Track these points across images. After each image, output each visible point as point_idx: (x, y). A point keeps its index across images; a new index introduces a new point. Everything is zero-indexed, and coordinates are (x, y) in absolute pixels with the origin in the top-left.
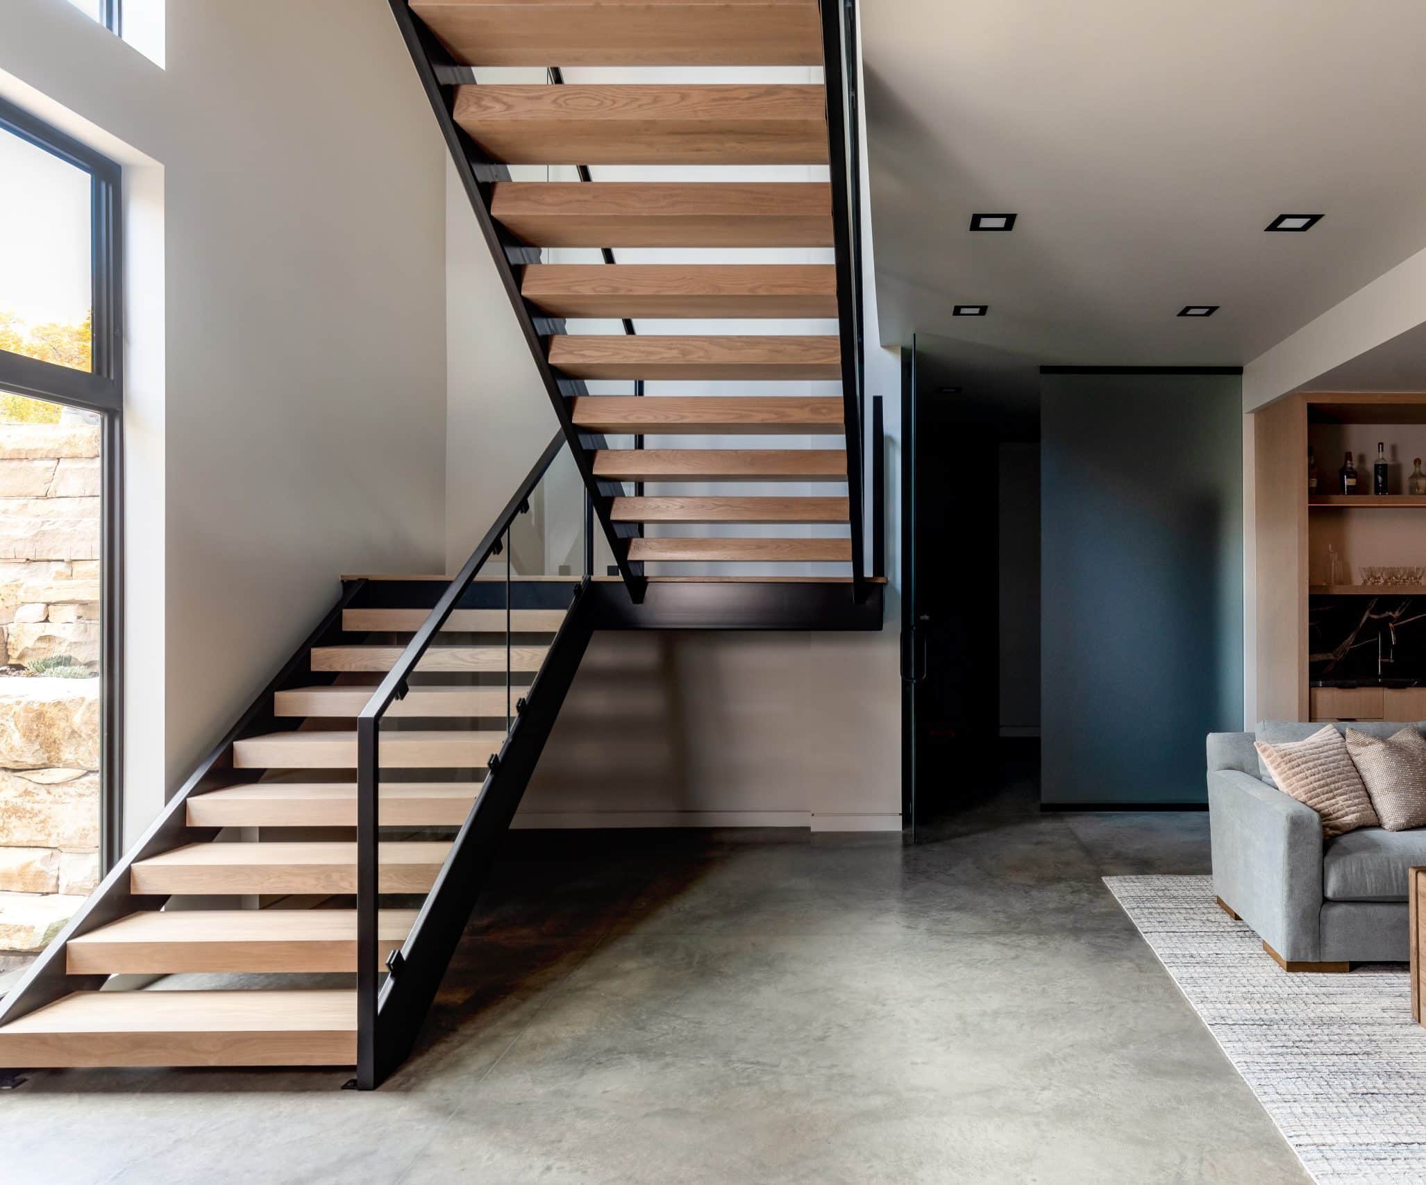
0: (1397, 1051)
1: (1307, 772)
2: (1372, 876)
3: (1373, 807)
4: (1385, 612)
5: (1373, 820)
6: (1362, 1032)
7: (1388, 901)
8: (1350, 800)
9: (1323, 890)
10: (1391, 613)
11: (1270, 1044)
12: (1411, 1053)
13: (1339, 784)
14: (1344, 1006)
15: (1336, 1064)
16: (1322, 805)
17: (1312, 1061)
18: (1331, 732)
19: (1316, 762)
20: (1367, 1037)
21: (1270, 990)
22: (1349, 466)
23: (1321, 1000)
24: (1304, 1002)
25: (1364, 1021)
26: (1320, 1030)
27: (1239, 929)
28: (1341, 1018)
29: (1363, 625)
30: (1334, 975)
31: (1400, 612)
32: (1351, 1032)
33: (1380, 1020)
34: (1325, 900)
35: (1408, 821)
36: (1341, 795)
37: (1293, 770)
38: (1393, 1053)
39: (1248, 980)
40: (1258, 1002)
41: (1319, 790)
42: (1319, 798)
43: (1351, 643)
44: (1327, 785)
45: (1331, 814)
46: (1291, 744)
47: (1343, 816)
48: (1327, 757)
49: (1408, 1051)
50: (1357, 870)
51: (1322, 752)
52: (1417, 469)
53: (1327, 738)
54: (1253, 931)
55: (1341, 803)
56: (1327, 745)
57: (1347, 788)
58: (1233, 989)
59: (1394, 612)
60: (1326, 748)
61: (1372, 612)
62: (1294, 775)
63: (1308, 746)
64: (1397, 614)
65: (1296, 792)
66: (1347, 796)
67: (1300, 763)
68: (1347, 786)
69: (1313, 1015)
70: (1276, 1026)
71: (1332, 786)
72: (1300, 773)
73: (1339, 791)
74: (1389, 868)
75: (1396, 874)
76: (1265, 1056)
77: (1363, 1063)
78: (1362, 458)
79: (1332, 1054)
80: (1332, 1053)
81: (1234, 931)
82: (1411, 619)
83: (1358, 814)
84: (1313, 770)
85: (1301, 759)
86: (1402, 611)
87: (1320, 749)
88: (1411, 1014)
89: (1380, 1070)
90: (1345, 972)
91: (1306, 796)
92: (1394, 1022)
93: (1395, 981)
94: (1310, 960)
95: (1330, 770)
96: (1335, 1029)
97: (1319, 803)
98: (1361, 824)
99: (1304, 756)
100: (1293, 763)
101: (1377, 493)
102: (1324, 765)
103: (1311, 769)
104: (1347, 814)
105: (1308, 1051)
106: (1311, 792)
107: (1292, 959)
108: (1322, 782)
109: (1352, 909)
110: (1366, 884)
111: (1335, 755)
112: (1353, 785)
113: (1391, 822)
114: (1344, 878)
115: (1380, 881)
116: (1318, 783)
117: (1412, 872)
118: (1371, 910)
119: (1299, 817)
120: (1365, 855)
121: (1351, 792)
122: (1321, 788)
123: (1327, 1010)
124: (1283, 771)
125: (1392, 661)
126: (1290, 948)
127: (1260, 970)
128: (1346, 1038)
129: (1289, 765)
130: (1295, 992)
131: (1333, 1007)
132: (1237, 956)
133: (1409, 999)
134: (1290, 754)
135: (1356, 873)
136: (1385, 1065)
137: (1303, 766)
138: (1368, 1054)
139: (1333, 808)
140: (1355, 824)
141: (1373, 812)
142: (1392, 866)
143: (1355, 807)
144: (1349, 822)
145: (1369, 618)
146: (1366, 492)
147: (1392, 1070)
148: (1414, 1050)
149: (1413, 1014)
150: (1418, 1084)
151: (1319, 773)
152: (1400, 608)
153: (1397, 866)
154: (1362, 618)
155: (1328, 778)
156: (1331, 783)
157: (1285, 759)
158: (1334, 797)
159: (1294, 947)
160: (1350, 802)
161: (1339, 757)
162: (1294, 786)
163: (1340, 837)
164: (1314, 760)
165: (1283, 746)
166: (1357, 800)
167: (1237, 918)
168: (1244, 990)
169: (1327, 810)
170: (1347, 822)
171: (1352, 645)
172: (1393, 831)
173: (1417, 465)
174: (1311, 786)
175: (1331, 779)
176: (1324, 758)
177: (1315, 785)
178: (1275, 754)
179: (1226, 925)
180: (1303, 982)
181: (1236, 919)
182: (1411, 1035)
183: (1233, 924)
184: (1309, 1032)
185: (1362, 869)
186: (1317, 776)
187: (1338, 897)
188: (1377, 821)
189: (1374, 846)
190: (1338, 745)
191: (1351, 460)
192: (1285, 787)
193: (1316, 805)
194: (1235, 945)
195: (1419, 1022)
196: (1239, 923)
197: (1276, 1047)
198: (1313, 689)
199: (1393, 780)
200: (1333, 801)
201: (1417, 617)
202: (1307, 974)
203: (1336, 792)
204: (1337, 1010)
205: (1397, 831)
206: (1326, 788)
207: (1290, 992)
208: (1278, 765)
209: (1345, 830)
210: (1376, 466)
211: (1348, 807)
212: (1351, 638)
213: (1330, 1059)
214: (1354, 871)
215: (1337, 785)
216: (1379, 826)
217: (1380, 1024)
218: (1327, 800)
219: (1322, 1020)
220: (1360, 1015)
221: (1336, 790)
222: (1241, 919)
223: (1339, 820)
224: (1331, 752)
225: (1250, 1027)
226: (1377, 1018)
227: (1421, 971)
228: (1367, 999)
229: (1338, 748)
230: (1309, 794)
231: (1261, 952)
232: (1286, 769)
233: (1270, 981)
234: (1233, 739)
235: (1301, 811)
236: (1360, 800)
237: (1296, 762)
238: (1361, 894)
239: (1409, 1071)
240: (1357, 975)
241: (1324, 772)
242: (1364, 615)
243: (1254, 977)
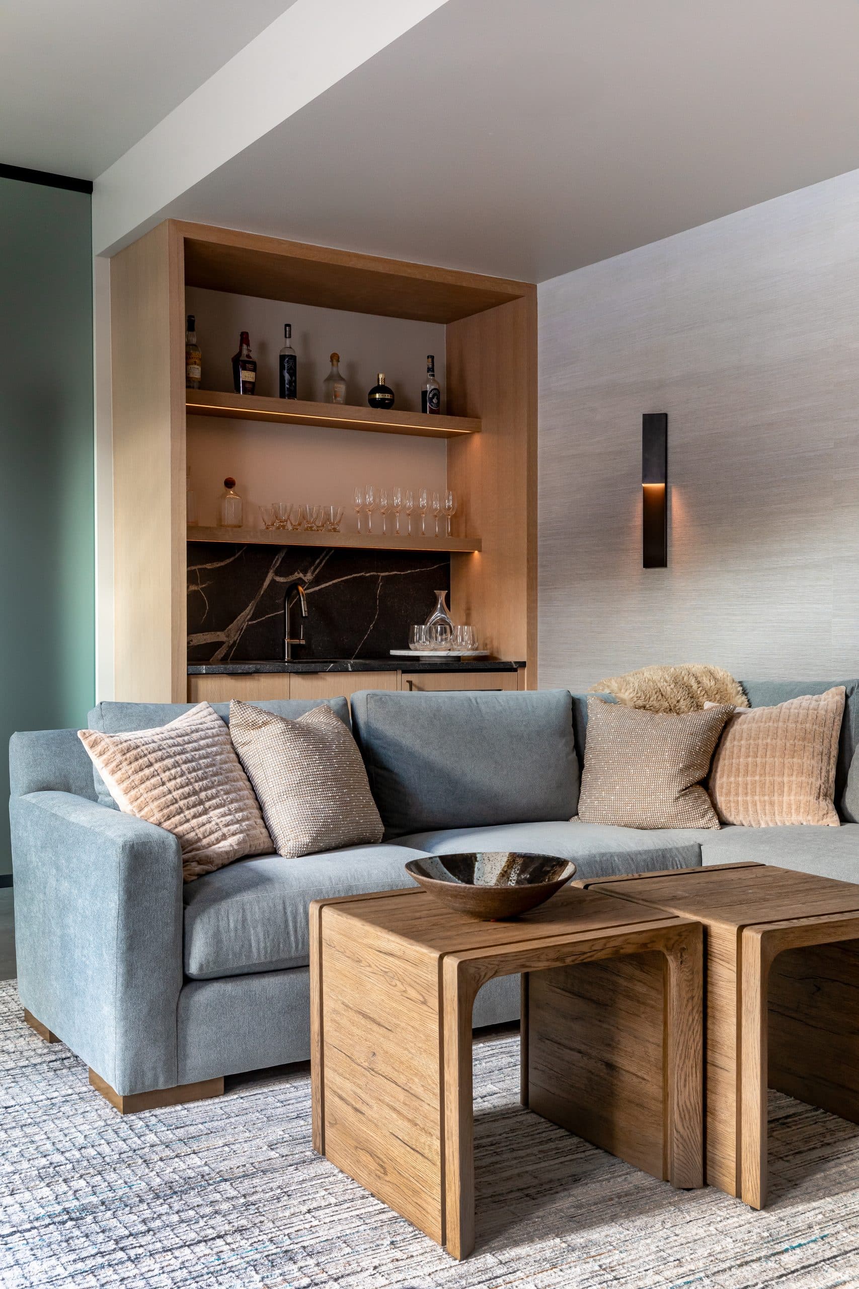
0: (287, 1213)
1: (163, 775)
2: (260, 929)
3: (265, 823)
4: (292, 573)
5: (262, 842)
6: (235, 1193)
7: (283, 967)
8: (230, 814)
9: (184, 964)
10: (301, 575)
11: (73, 1256)
12: (309, 1211)
13: (214, 791)
14: (210, 1153)
15: (187, 1264)
16: (186, 826)
17: (144, 1270)
18: (205, 713)
19: (178, 758)
20: (242, 1200)
21: (92, 1152)
22: (245, 352)
23: (173, 1151)
24: (145, 1161)
25: (239, 1172)
26: (166, 1206)
27: (53, 1057)
28: (203, 1176)
29: (265, 591)
30: (200, 1103)
31: (313, 573)
32: (218, 1196)
33: (264, 1166)
34: (188, 980)
35: (315, 840)
36: (217, 807)
37: (141, 774)
38: (281, 1219)
39: (54, 1144)
40: (65, 1181)
41: (181, 803)
42: (182, 815)
43: (249, 617)
44: (195, 793)
45: (199, 840)
46: (139, 733)
47: (218, 841)
48: (196, 750)
49: (304, 1209)
50: (236, 921)
51: (189, 743)
52: (335, 369)
53: (199, 721)
54: (77, 1057)
55: (215, 820)
56: (197, 731)
57: (225, 797)
58: (25, 1165)
59: (305, 572)
60: (195, 736)
61: (277, 573)
62: (142, 782)
63: (166, 735)
64: (309, 577)
65: (146, 810)
66: (226, 808)
67: (153, 760)
68: (226, 794)
69: (158, 1180)
70: (89, 1219)
71: (203, 795)
72: (153, 776)
73: (214, 801)
74: (285, 913)
75: (295, 922)
76: (60, 1282)
77: (233, 1250)
78: (263, 347)
79: (181, 1247)
80: (181, 1243)
81: (44, 1062)
82: (327, 584)
83: (241, 836)
84: (173, 771)
85: (154, 755)
86: (316, 573)
87: (186, 738)
88: (311, 1144)
89: (258, 1256)
90: (217, 1096)
91: (161, 814)
92: (286, 1163)
93: (291, 1095)
94: (161, 1086)
95: (201, 769)
96: (193, 1199)
97: (181, 824)
98: (246, 852)
99: (160, 750)
100: (141, 761)
101: (282, 396)
102: (190, 761)
103: (169, 769)
104: (224, 837)
105: (140, 1251)
106: (168, 806)
107: (131, 1091)
108: (186, 789)
109: (228, 988)
110: (250, 945)
111: (208, 746)
112: (235, 792)
113: (291, 844)
114: (217, 939)
115: (271, 937)
116: (181, 791)
117: (313, 909)
118: (257, 985)
119: (144, 844)
120: (248, 897)
121: (232, 802)
122: (186, 798)
123: (183, 1166)
124: (125, 776)
125: (303, 642)
126: (128, 1072)
127: (79, 1120)
128: (208, 1210)
129: (135, 765)
130: (134, 1146)
131: (195, 1160)
132: (40, 1104)
133: (310, 1120)
134: (138, 747)
135: (236, 929)
136: (268, 1243)
137: (157, 766)
138: (240, 1230)
139: (202, 829)
140: (235, 851)
141: (264, 830)
142: (289, 910)
143: (238, 826)
144: (227, 849)
145: (273, 581)
146: (268, 394)
147: (279, 1250)
148: (315, 1205)
149: (315, 1144)
150: (318, 1265)
151: (182, 776)
152: (312, 568)
153: (296, 910)
154: (264, 580)
155: (196, 781)
156: (201, 790)
157: (128, 755)
158: (205, 812)
159: (134, 1071)
160: (229, 818)
161: (214, 749)
162: (142, 799)
163: (213, 874)
164: (175, 754)
165: (125, 736)
166: (241, 814)
167: (53, 1039)
168: (44, 1162)
169: (192, 834)
170: (223, 849)
171: (250, 620)
172: (292, 857)
173: (335, 362)
174: (170, 797)
175: (201, 783)
176: (192, 751)
177: (176, 794)
178: (112, 749)
179: (33, 1053)
180: (147, 1126)
181: (51, 1042)
182: (311, 1180)
183: (46, 1051)
184: (147, 1214)
185: (244, 921)
186: (179, 780)
187: (209, 972)
188: (270, 844)
189: (262, 880)
190: (214, 731)
191: (248, 345)
192: (127, 802)
193: (176, 827)
194: (43, 1084)
195: (324, 1154)
196: (57, 1047)
197: (83, 1260)
198: (193, 680)
199: (296, 776)
200: (204, 818)
201: (334, 581)
202: (158, 1111)
203: (207, 804)
204: (199, 1163)
205: (298, 857)
206: (193, 798)
207: (125, 1147)
208: (117, 766)
209: (219, 862)
210: (282, 358)
211: (227, 825)
212: (249, 611)
213: (176, 1258)
214: (232, 925)
215: (209, 792)
216: (273, 852)
217: (264, 1172)
218: (194, 817)
219: (171, 1188)
220: (234, 1162)
221: (209, 800)
222: (58, 1041)
223: (213, 847)
224: (202, 743)
225: (43, 1231)
226: (260, 1162)
227: (326, 1069)
228: (247, 1134)
229: (214, 736)
230: (165, 811)
231: (84, 1089)
232: (130, 772)
233: (94, 1135)
234: (53, 739)
235: (148, 835)
236: (245, 813)
237: (146, 759)
238: (242, 963)
239: (305, 1244)
240: (235, 1097)
241: (190, 773)
242: (266, 576)
243: (66, 1135)
